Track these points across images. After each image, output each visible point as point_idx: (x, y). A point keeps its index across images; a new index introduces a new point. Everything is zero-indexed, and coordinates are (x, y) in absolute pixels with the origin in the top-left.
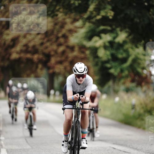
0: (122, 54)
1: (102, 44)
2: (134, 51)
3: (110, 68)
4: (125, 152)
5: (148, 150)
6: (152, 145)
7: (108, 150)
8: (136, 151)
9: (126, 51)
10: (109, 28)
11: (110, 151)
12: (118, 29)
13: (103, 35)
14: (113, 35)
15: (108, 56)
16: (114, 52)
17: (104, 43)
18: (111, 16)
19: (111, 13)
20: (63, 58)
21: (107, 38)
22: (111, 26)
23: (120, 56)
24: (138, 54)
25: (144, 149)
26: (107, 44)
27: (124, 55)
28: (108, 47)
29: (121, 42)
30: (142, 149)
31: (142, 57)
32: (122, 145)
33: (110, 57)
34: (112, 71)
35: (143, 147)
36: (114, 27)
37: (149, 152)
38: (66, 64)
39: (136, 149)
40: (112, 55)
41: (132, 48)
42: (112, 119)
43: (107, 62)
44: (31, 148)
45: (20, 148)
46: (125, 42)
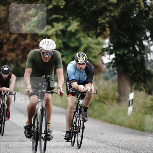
0: (74, 43)
1: (54, 33)
2: (86, 40)
5: (99, 139)
6: (102, 133)
7: (58, 138)
9: (79, 40)
10: (61, 17)
11: (60, 139)
12: (70, 18)
13: (55, 24)
14: (66, 24)
15: (60, 44)
16: (66, 40)
17: (56, 32)
18: (62, 5)
19: (62, 2)
20: (16, 46)
21: (60, 26)
22: (63, 15)
23: (72, 45)
24: (90, 42)
25: (94, 137)
26: (59, 33)
27: (76, 44)
28: (60, 35)
29: (73, 31)
30: (92, 137)
31: (94, 46)
33: (62, 46)
34: (64, 59)
35: (94, 136)
37: (99, 141)
38: (19, 52)
39: (87, 137)
40: (64, 43)
41: (84, 37)
46: (77, 31)
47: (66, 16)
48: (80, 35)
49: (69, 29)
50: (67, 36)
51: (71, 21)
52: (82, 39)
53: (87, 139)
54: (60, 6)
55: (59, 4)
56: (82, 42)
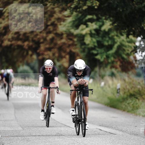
0: (108, 42)
1: (89, 32)
3: (97, 55)
4: (111, 133)
5: (133, 132)
6: (136, 126)
7: (95, 131)
9: (112, 39)
10: (95, 17)
12: (104, 18)
13: (89, 24)
14: (99, 23)
15: (94, 42)
16: (100, 39)
17: (91, 31)
18: (96, 5)
19: (96, 3)
20: (52, 45)
21: (93, 26)
23: (106, 44)
24: (123, 40)
25: (128, 130)
26: (93, 32)
27: (110, 43)
28: (94, 34)
29: (107, 30)
31: (126, 44)
32: (107, 127)
33: (96, 44)
34: (98, 57)
35: (128, 129)
36: (100, 16)
38: (55, 50)
39: (121, 130)
40: (98, 42)
41: (117, 36)
42: (99, 102)
43: (94, 48)
44: (22, 129)
45: (12, 129)
46: (110, 30)
48: (114, 34)
49: (103, 28)
50: (100, 35)
51: (105, 21)
52: (115, 37)
53: (121, 132)
54: (94, 7)
55: (93, 4)
56: (116, 41)
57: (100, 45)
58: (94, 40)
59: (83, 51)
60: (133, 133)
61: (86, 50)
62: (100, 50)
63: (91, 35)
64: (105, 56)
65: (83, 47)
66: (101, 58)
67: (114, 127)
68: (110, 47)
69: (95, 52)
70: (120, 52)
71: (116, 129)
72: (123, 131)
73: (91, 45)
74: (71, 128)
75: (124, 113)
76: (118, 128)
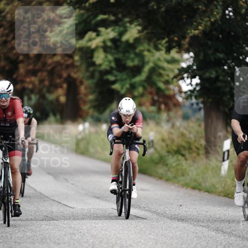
0: (133, 60)
1: (101, 44)
3: (114, 82)
4: (138, 217)
6: (181, 206)
8: (155, 216)
9: (140, 56)
10: (112, 18)
12: (127, 19)
13: (102, 29)
15: (110, 62)
16: (120, 56)
17: (104, 42)
21: (109, 34)
23: (130, 64)
24: (159, 59)
25: (167, 212)
26: (109, 44)
27: (136, 62)
28: (110, 47)
29: (131, 41)
30: (165, 212)
32: (132, 206)
33: (113, 65)
34: (116, 86)
35: (166, 209)
39: (155, 212)
40: (117, 61)
41: (149, 51)
43: (109, 72)
46: (137, 40)
47: (120, 16)
48: (143, 47)
49: (125, 38)
50: (121, 49)
51: (128, 25)
52: (146, 53)
56: (146, 59)
57: (120, 66)
58: (110, 57)
59: (92, 76)
60: (176, 216)
61: (97, 75)
62: (120, 76)
63: (105, 49)
64: (127, 86)
65: (91, 69)
66: (122, 88)
67: (142, 206)
68: (137, 70)
69: (111, 78)
70: (155, 78)
71: (146, 210)
72: (158, 214)
73: (105, 67)
74: (69, 208)
75: (159, 182)
76: (149, 208)
